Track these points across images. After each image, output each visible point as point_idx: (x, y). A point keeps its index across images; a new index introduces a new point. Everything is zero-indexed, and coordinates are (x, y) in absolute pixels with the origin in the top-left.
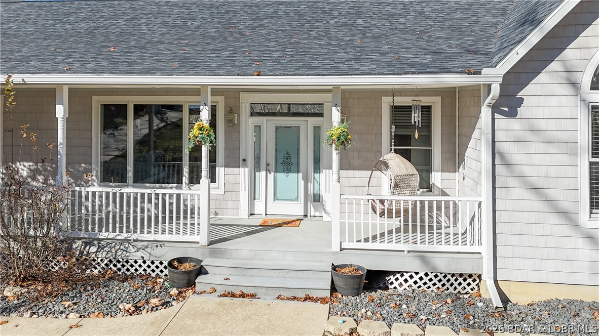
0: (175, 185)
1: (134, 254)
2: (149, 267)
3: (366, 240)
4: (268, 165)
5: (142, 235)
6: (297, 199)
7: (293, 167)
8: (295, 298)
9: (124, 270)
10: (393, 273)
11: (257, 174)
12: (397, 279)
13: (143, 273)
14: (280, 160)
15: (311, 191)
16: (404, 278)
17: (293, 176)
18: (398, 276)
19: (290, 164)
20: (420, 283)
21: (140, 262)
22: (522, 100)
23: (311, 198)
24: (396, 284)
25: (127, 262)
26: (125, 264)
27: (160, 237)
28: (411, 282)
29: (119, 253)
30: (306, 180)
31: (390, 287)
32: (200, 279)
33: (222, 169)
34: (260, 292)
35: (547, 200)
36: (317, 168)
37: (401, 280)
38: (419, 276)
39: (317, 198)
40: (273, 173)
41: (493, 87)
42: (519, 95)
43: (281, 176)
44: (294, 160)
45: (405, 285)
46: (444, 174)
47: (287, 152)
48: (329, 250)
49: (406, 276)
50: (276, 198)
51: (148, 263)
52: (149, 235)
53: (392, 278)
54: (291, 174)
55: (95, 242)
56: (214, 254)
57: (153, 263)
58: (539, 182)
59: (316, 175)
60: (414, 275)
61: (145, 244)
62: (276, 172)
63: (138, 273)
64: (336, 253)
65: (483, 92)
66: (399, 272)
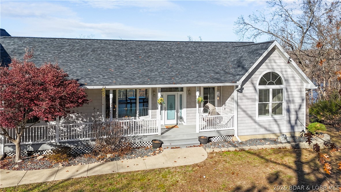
0: (134, 117)
1: (137, 140)
2: (142, 144)
3: (202, 129)
4: (165, 108)
5: (139, 134)
6: (174, 119)
7: (173, 108)
8: (191, 147)
9: (133, 146)
10: (212, 137)
11: (161, 111)
12: (213, 139)
13: (140, 146)
14: (169, 106)
15: (179, 115)
16: (215, 138)
17: (173, 111)
18: (214, 138)
19: (172, 107)
20: (220, 139)
21: (139, 143)
22: (244, 88)
23: (179, 118)
24: (213, 140)
25: (135, 143)
26: (134, 144)
27: (145, 134)
28: (217, 139)
29: (132, 141)
30: (177, 112)
31: (212, 141)
32: (163, 145)
33: (151, 111)
34: (181, 146)
35: (247, 114)
36: (181, 108)
37: (215, 139)
38: (219, 137)
39: (181, 118)
40: (167, 111)
41: (239, 86)
42: (243, 87)
43: (169, 111)
44: (173, 106)
45: (216, 140)
46: (218, 107)
47: (171, 103)
48: (196, 133)
49: (216, 138)
50: (168, 119)
51: (142, 143)
52: (142, 134)
53: (212, 139)
54: (172, 111)
55: (124, 138)
56: (163, 137)
57: (143, 143)
58: (245, 109)
59: (181, 110)
60: (218, 137)
61: (141, 137)
62: (167, 110)
63: (138, 146)
64: (198, 133)
65: (235, 87)
66: (214, 137)
